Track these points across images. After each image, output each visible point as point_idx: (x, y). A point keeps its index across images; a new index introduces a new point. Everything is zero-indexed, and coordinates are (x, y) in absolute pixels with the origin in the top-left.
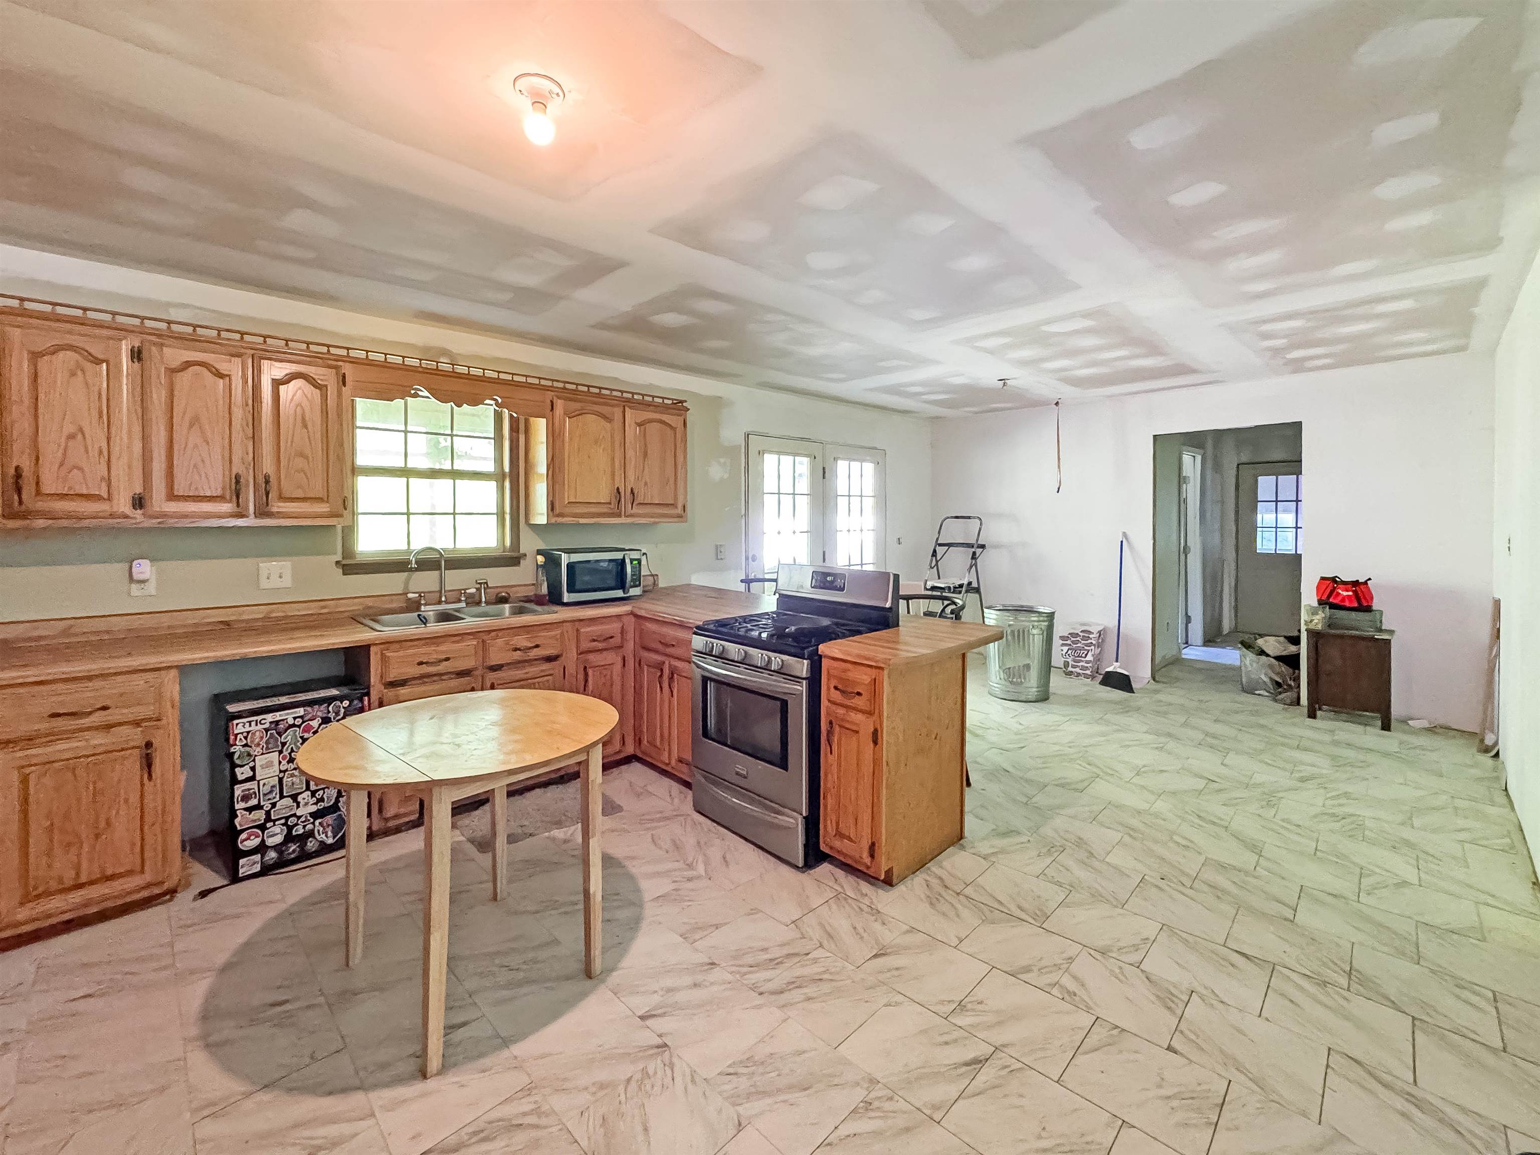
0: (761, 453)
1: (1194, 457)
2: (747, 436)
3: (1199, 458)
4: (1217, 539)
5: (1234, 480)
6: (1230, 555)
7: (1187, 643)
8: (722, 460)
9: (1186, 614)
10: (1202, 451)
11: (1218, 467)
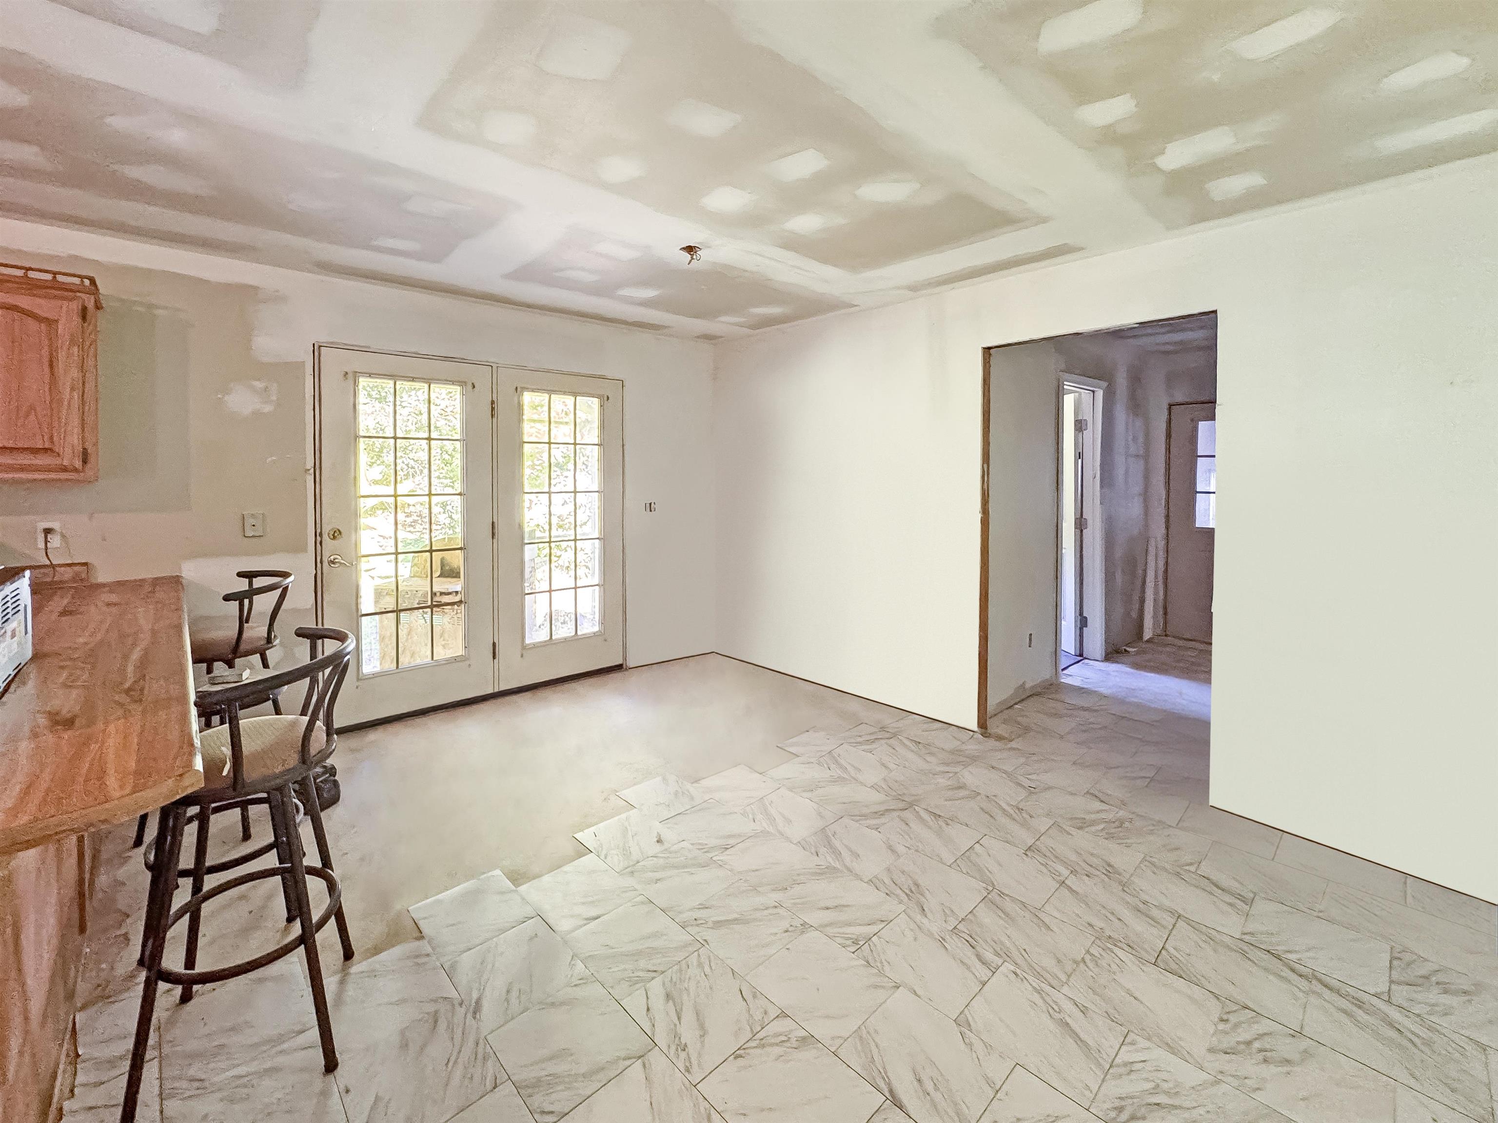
0: (351, 377)
1: (1093, 392)
2: (317, 350)
3: (1100, 394)
4: (1135, 509)
5: (1163, 426)
6: (1158, 530)
7: (1081, 655)
8: (258, 385)
9: (1081, 614)
10: (1105, 384)
11: (1136, 406)
